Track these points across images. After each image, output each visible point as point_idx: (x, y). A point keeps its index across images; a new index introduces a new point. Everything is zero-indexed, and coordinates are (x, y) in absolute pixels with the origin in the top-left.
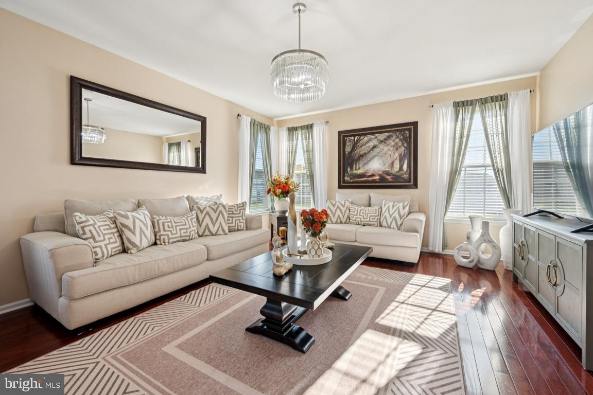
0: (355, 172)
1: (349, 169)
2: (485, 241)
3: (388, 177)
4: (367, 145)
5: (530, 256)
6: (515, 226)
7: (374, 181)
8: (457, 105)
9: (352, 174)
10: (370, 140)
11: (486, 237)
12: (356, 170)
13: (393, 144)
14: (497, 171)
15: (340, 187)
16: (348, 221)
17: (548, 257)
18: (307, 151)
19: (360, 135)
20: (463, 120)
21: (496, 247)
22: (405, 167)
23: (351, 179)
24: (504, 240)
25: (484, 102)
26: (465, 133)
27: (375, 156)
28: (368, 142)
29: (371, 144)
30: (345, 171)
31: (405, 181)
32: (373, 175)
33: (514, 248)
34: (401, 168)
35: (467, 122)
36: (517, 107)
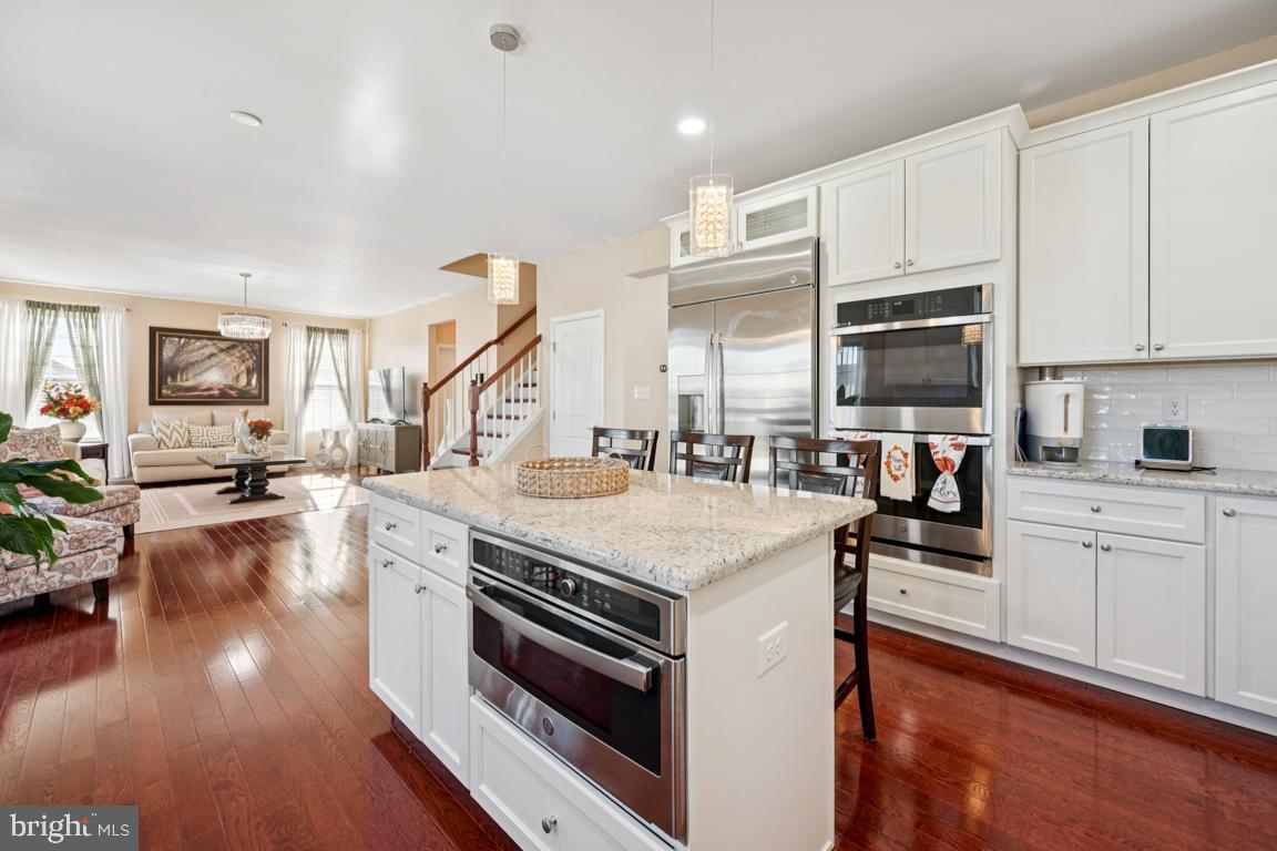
0: (180, 383)
1: (169, 380)
2: (337, 446)
3: (232, 392)
4: (201, 352)
5: (371, 446)
6: (360, 434)
7: (213, 396)
8: (310, 329)
9: (175, 387)
10: (206, 346)
11: (338, 444)
12: (182, 380)
13: (238, 355)
14: (341, 389)
15: (153, 402)
16: (190, 444)
17: (382, 439)
19: (191, 338)
20: (315, 343)
21: (344, 450)
22: (254, 382)
23: (173, 392)
24: (349, 443)
25: (331, 331)
26: (317, 356)
27: (212, 366)
28: (202, 348)
29: (207, 351)
30: (162, 382)
31: (254, 397)
32: (210, 389)
33: (359, 446)
34: (249, 383)
35: (318, 347)
36: (354, 339)
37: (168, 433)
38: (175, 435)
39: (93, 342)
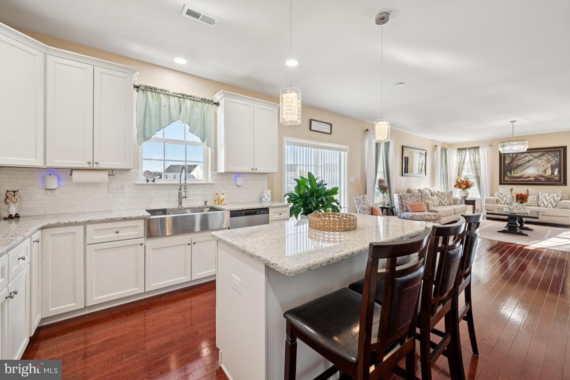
0: (513, 175)
1: (508, 173)
3: (542, 179)
4: (524, 159)
7: (530, 181)
9: (511, 176)
10: (527, 156)
12: (514, 173)
13: (545, 159)
15: (501, 183)
18: (474, 162)
22: (556, 173)
23: (510, 179)
27: (530, 166)
28: (525, 157)
29: (527, 159)
30: (505, 174)
31: (556, 181)
32: (528, 177)
34: (553, 174)
37: (502, 198)
38: (505, 198)
39: (477, 160)
